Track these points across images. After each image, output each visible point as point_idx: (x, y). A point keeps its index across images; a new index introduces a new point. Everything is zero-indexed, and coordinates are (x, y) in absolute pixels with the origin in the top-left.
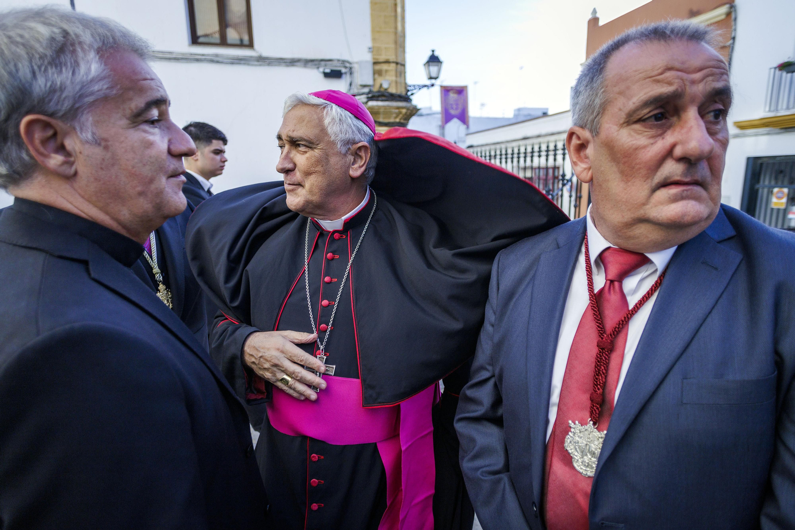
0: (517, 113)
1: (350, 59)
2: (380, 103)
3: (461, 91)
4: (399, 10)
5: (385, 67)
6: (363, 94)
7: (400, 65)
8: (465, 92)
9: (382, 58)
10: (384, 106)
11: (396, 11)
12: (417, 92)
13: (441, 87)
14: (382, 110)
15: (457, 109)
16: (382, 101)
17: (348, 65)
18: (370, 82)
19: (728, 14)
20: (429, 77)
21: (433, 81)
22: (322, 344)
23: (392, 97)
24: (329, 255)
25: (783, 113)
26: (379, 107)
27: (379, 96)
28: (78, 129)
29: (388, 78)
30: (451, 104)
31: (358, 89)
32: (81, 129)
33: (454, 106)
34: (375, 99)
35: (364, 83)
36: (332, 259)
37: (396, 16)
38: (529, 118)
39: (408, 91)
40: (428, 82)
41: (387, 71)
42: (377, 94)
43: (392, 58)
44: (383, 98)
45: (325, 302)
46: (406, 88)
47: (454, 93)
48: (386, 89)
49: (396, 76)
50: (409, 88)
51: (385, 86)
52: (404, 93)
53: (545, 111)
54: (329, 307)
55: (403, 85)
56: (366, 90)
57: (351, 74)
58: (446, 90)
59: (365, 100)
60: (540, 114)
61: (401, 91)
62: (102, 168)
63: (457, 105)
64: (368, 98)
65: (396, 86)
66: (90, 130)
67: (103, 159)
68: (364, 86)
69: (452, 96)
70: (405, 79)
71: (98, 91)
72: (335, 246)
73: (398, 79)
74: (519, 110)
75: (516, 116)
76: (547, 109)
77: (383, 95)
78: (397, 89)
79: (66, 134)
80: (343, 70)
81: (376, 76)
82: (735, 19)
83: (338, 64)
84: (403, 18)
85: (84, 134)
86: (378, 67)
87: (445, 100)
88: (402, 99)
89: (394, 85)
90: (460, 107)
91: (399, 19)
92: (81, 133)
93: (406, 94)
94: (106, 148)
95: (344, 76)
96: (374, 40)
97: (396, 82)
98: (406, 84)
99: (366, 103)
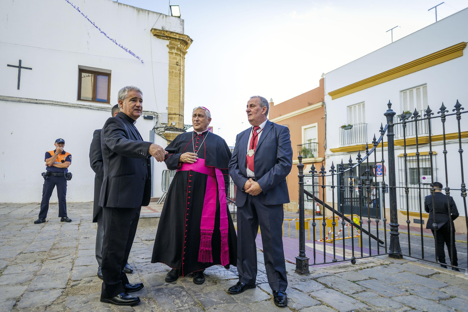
1: (157, 112)
4: (181, 93)
5: (174, 116)
6: (163, 127)
7: (181, 116)
9: (173, 112)
11: (180, 93)
12: (189, 128)
16: (172, 131)
17: (156, 114)
18: (166, 122)
19: (323, 106)
23: (177, 129)
24: (198, 138)
25: (346, 145)
26: (171, 134)
29: (175, 121)
31: (160, 125)
34: (168, 130)
35: (163, 123)
36: (199, 139)
37: (180, 95)
39: (185, 127)
41: (174, 118)
42: (169, 128)
43: (177, 112)
45: (197, 146)
48: (174, 126)
49: (179, 121)
51: (174, 124)
55: (182, 125)
56: (164, 126)
57: (157, 118)
59: (163, 130)
61: (181, 127)
64: (165, 129)
65: (179, 125)
70: (183, 122)
72: (199, 137)
77: (172, 129)
80: (154, 116)
81: (169, 120)
82: (325, 108)
83: (151, 113)
84: (183, 96)
86: (170, 116)
91: (181, 96)
93: (184, 129)
95: (154, 119)
96: (169, 104)
97: (179, 123)
98: (184, 124)
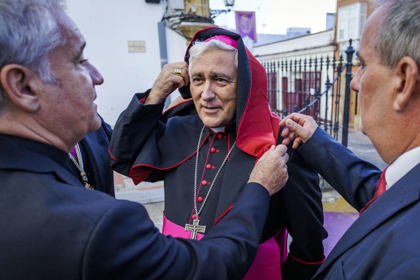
0: (289, 31)
2: (190, 24)
3: (250, 15)
6: (177, 16)
8: (253, 17)
10: (193, 26)
12: (218, 15)
13: (236, 12)
14: (192, 29)
15: (248, 29)
16: (192, 22)
18: (182, 7)
20: (226, 5)
21: (230, 7)
22: (198, 211)
23: (199, 19)
24: (213, 149)
26: (190, 26)
27: (189, 18)
28: (41, 73)
29: (195, 4)
30: (244, 25)
31: (172, 12)
32: (43, 72)
33: (246, 27)
34: (186, 20)
35: (177, 8)
36: (214, 152)
38: (298, 35)
39: (211, 14)
40: (227, 8)
42: (187, 17)
44: (193, 20)
45: (204, 182)
46: (209, 12)
47: (245, 17)
48: (194, 13)
49: (202, 3)
50: (212, 12)
51: (194, 10)
52: (208, 16)
53: (308, 30)
54: (207, 186)
55: (207, 10)
56: (179, 13)
57: (167, 0)
58: (239, 15)
59: (178, 21)
60: (305, 32)
61: (206, 14)
62: (59, 102)
63: (248, 26)
64: (181, 19)
65: (202, 11)
66: (49, 74)
67: (59, 95)
68: (178, 10)
69: (244, 19)
70: (208, 6)
71: (54, 42)
72: (218, 143)
73: (204, 6)
74: (290, 29)
75: (288, 33)
76: (310, 29)
77: (192, 18)
78: (202, 13)
79: (31, 77)
81: (187, 2)
85: (45, 77)
87: (239, 22)
88: (207, 21)
89: (200, 9)
90: (250, 27)
92: (43, 76)
93: (210, 17)
94: (61, 86)
95: (162, 2)
97: (202, 8)
98: (209, 9)
99: (180, 23)
